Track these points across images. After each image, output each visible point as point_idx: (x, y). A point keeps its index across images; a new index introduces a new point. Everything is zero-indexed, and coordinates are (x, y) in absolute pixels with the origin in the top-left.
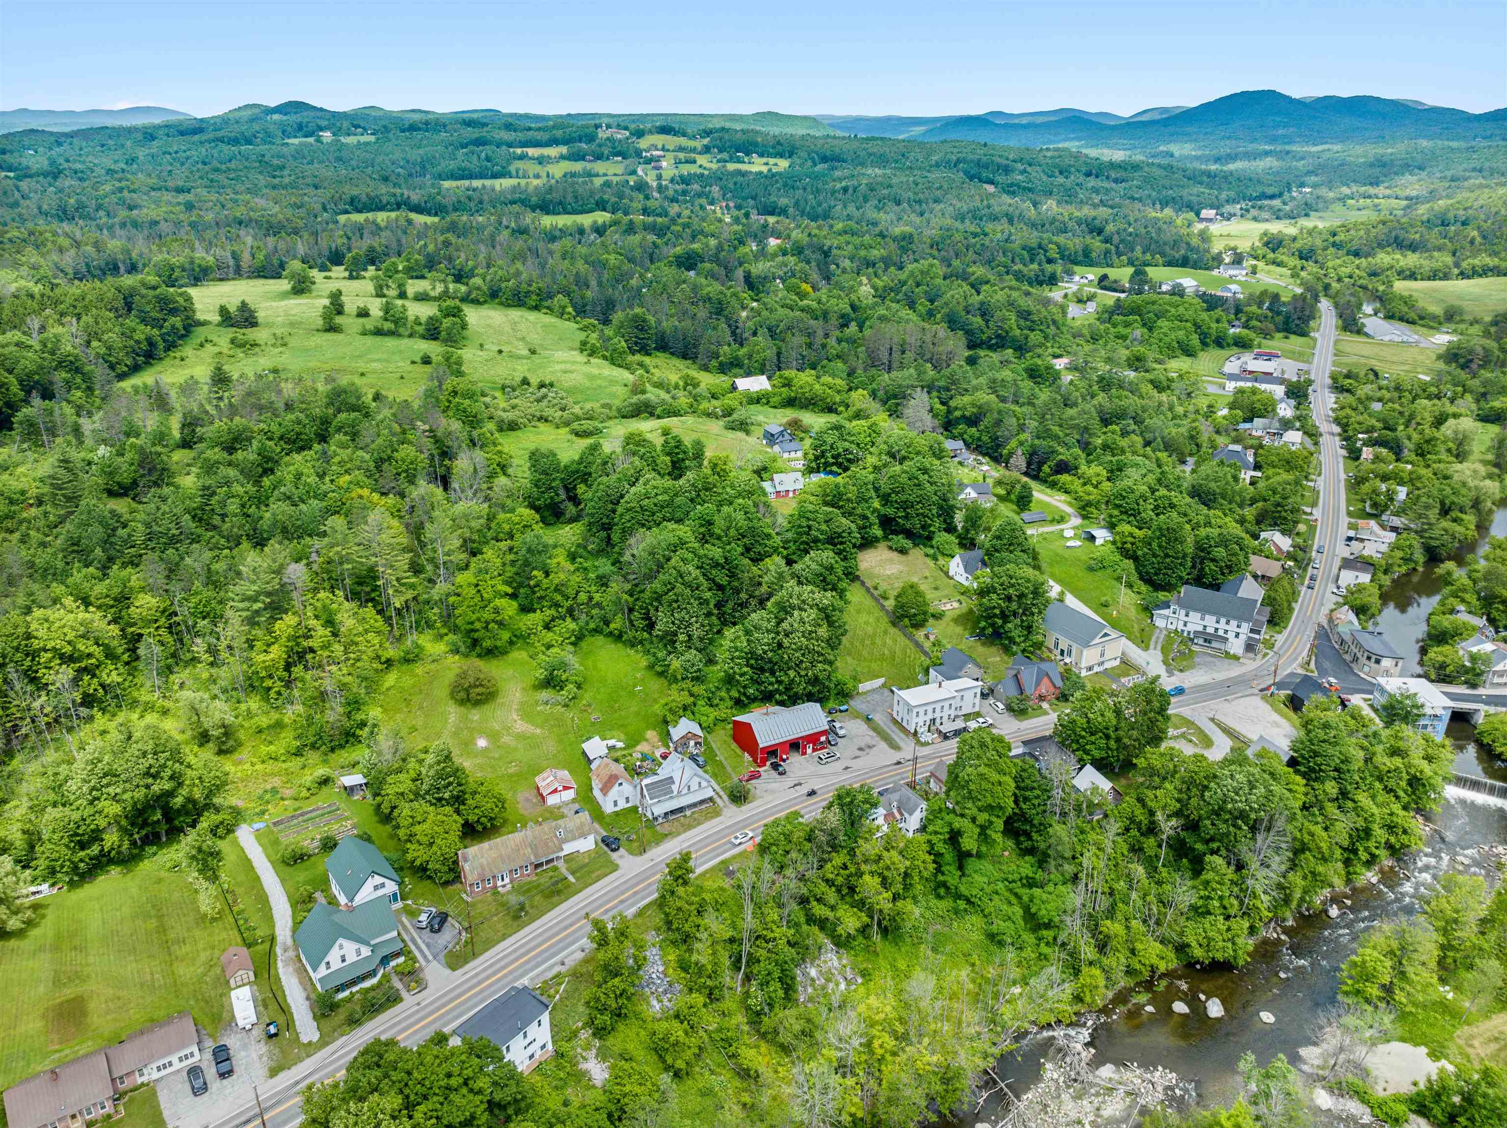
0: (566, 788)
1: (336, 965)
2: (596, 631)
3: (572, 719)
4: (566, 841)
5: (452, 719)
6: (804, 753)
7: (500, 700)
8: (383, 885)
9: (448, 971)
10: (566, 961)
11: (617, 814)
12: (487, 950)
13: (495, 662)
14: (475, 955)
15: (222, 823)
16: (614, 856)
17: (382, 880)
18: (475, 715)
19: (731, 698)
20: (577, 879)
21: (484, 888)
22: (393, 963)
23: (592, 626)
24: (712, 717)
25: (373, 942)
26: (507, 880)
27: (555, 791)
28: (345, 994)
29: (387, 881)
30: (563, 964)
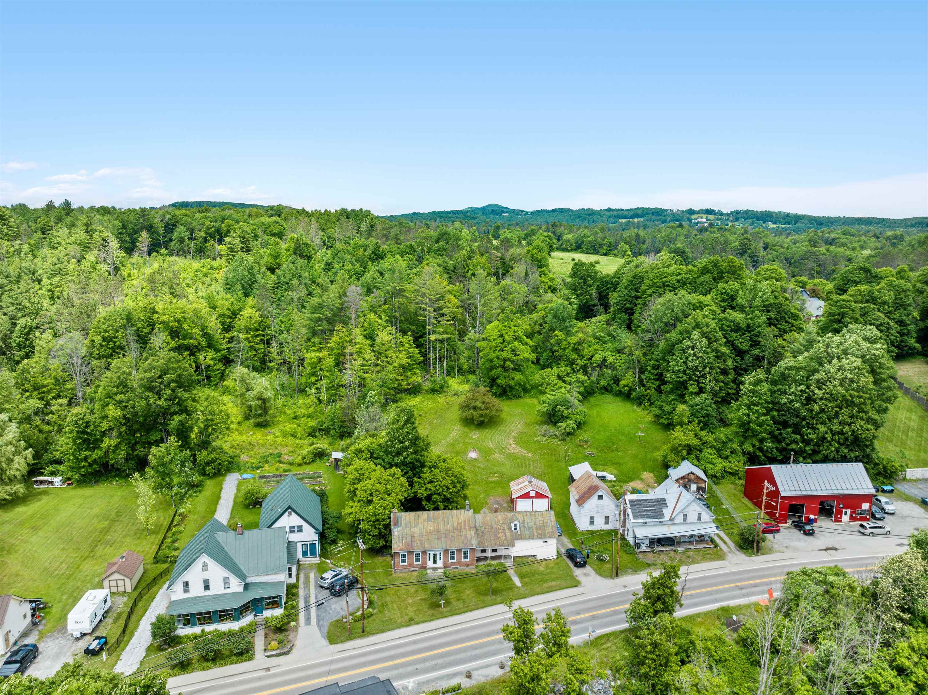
0: (539, 495)
1: (196, 590)
2: (606, 390)
3: (566, 451)
4: (521, 537)
5: (454, 433)
6: (839, 520)
7: (502, 428)
8: (300, 529)
9: (325, 642)
10: (475, 674)
11: (592, 533)
12: (382, 631)
13: (508, 402)
14: (364, 633)
15: (213, 461)
16: (578, 572)
17: (300, 522)
18: (475, 435)
19: (744, 453)
20: (524, 584)
21: (410, 565)
22: (267, 613)
23: (603, 383)
24: (720, 467)
25: (250, 580)
26: (440, 563)
27: (526, 496)
28: (197, 630)
29: (306, 526)
30: (469, 676)
